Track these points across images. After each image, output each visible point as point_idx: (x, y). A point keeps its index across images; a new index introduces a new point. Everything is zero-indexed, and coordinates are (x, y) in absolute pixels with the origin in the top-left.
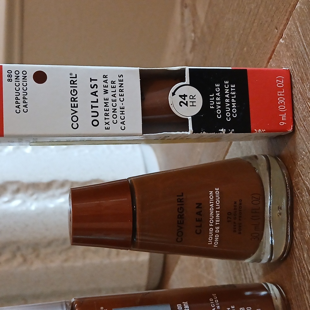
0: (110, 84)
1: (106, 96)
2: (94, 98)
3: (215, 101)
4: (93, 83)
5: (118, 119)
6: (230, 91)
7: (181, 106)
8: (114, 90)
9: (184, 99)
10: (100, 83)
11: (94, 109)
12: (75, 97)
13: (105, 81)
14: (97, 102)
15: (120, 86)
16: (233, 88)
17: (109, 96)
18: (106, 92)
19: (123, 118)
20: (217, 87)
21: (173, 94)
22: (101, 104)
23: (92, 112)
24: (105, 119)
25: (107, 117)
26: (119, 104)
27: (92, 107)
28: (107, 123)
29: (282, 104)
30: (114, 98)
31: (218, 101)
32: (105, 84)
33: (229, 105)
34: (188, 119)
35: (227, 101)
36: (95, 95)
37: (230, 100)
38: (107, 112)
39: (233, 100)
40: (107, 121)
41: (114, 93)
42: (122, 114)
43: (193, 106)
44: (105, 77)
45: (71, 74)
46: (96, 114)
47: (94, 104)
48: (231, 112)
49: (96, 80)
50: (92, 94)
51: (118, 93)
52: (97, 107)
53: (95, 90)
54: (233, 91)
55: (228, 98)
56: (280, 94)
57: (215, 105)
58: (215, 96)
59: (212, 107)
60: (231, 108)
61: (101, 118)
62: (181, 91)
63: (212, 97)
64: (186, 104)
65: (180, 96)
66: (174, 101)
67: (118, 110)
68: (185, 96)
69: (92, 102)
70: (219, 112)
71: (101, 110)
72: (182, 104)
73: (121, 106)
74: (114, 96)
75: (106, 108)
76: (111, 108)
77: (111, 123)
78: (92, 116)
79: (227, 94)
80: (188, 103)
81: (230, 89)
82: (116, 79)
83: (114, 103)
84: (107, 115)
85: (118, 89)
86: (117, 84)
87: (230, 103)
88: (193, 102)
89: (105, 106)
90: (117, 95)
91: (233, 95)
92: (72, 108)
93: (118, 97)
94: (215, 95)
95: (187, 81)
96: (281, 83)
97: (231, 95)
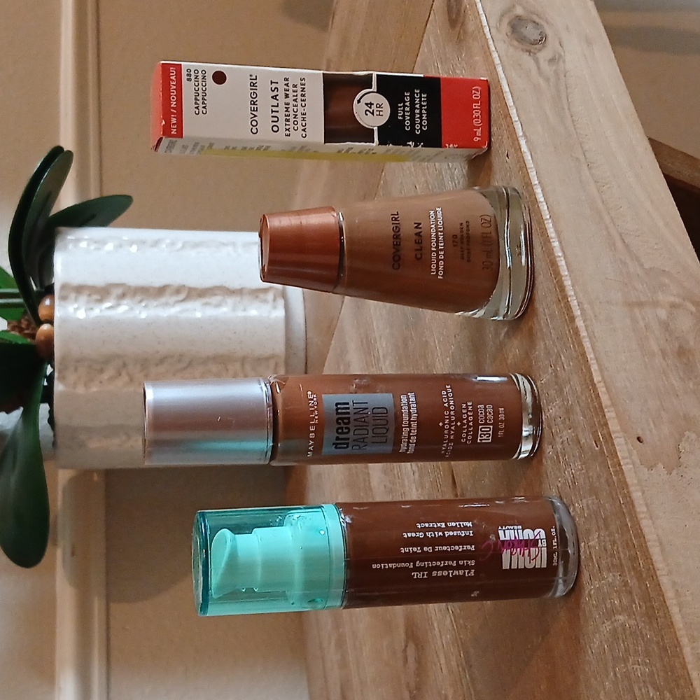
0: (291, 88)
1: (287, 100)
2: (275, 103)
3: (404, 111)
4: (274, 86)
5: (299, 125)
6: (420, 101)
7: (367, 115)
8: (295, 94)
9: (370, 108)
10: (281, 87)
11: (274, 114)
12: (255, 100)
13: (287, 85)
14: (277, 106)
15: (302, 91)
16: (424, 98)
17: (290, 100)
18: (287, 96)
19: (304, 124)
20: (407, 96)
21: (359, 101)
22: (282, 108)
23: (272, 117)
24: (286, 125)
25: (287, 123)
26: (301, 110)
27: (272, 112)
28: (286, 130)
29: (478, 117)
30: (295, 103)
31: (407, 112)
32: (286, 88)
33: (419, 116)
34: (373, 130)
35: (417, 111)
36: (276, 99)
37: (421, 111)
38: (288, 118)
39: (424, 111)
40: (287, 127)
41: (295, 98)
42: (304, 120)
43: (379, 115)
44: (287, 79)
45: (251, 76)
46: (276, 119)
47: (274, 109)
48: (421, 124)
49: (277, 83)
50: (272, 97)
51: (299, 97)
52: (278, 112)
53: (275, 93)
54: (424, 101)
55: (418, 109)
56: (476, 106)
57: (404, 116)
58: (404, 106)
59: (401, 118)
60: (421, 120)
61: (281, 124)
62: (367, 99)
63: (401, 107)
64: (373, 114)
65: (367, 104)
66: (359, 109)
67: (299, 116)
68: (371, 104)
69: (272, 106)
70: (407, 123)
71: (281, 115)
72: (367, 112)
73: (303, 112)
74: (295, 100)
75: (287, 113)
76: (292, 113)
77: (291, 130)
78: (272, 121)
79: (417, 104)
80: (375, 111)
81: (421, 98)
82: (298, 83)
83: (295, 108)
84: (288, 120)
85: (299, 93)
86: (299, 88)
87: (421, 114)
88: (380, 111)
89: (286, 111)
90: (299, 100)
91: (424, 106)
92: (253, 112)
93: (299, 102)
94: (404, 104)
95: (374, 88)
96: (477, 95)
97: (421, 106)
